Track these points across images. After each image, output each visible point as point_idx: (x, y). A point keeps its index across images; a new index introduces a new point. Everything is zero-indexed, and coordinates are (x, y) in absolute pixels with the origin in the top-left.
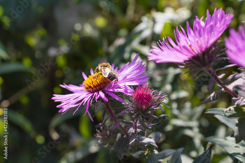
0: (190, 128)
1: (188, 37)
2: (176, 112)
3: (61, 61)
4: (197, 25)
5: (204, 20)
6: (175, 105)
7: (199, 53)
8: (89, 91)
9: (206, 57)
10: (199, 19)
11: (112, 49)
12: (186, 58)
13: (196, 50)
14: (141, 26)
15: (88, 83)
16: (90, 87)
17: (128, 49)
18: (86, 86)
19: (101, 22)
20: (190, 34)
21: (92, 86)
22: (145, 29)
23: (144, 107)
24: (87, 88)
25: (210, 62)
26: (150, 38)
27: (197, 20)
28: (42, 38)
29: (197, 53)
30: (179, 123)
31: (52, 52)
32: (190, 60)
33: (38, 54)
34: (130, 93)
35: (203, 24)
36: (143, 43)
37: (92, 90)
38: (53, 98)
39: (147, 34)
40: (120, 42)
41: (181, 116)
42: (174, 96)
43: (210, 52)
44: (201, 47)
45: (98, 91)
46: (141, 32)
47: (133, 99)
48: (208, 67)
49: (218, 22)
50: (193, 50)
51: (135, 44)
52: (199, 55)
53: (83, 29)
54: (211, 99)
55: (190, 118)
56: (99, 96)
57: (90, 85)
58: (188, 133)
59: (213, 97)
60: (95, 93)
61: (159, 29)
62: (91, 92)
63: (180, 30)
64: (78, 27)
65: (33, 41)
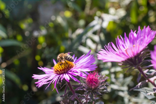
0: (123, 91)
1: (125, 43)
2: (114, 80)
3: (41, 40)
4: (132, 36)
5: (136, 33)
6: (113, 76)
7: (132, 57)
8: (57, 73)
9: (137, 59)
10: (133, 32)
11: (74, 36)
12: (123, 59)
13: (130, 55)
14: (94, 23)
15: (57, 68)
16: (58, 71)
17: (84, 37)
18: (55, 70)
19: (68, 14)
20: (126, 41)
21: (59, 70)
22: (97, 24)
23: (93, 87)
24: (56, 71)
25: (139, 62)
26: (99, 30)
27: (132, 32)
28: (30, 25)
29: (131, 56)
30: (115, 87)
31: (36, 34)
32: (126, 61)
33: (27, 34)
34: (84, 76)
35: (135, 35)
36: (95, 33)
37: (59, 73)
38: (33, 77)
39: (97, 28)
40: (79, 31)
41: (117, 83)
42: (113, 70)
43: (140, 56)
44: (134, 53)
45: (63, 74)
46: (93, 26)
47: (86, 81)
48: (138, 66)
49: (146, 36)
50: (128, 55)
51: (90, 34)
52: (133, 58)
53: (56, 19)
54: (139, 87)
55: (123, 85)
56: (63, 78)
57: (58, 69)
58: (121, 94)
59: (140, 86)
60: (61, 75)
61: (105, 25)
62: (58, 74)
63: (120, 38)
64: (53, 18)
65: (24, 26)
